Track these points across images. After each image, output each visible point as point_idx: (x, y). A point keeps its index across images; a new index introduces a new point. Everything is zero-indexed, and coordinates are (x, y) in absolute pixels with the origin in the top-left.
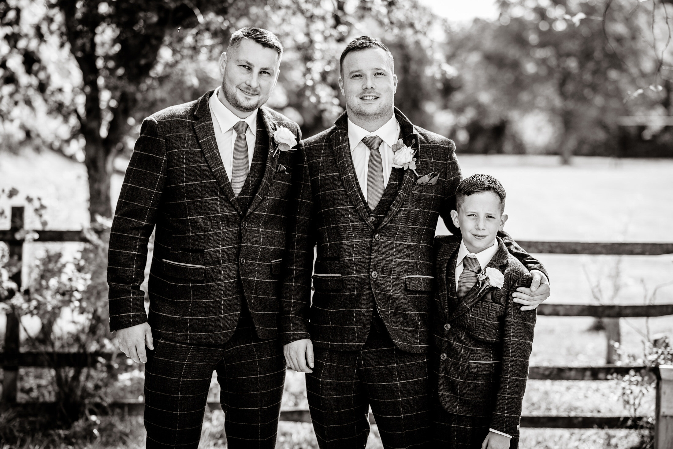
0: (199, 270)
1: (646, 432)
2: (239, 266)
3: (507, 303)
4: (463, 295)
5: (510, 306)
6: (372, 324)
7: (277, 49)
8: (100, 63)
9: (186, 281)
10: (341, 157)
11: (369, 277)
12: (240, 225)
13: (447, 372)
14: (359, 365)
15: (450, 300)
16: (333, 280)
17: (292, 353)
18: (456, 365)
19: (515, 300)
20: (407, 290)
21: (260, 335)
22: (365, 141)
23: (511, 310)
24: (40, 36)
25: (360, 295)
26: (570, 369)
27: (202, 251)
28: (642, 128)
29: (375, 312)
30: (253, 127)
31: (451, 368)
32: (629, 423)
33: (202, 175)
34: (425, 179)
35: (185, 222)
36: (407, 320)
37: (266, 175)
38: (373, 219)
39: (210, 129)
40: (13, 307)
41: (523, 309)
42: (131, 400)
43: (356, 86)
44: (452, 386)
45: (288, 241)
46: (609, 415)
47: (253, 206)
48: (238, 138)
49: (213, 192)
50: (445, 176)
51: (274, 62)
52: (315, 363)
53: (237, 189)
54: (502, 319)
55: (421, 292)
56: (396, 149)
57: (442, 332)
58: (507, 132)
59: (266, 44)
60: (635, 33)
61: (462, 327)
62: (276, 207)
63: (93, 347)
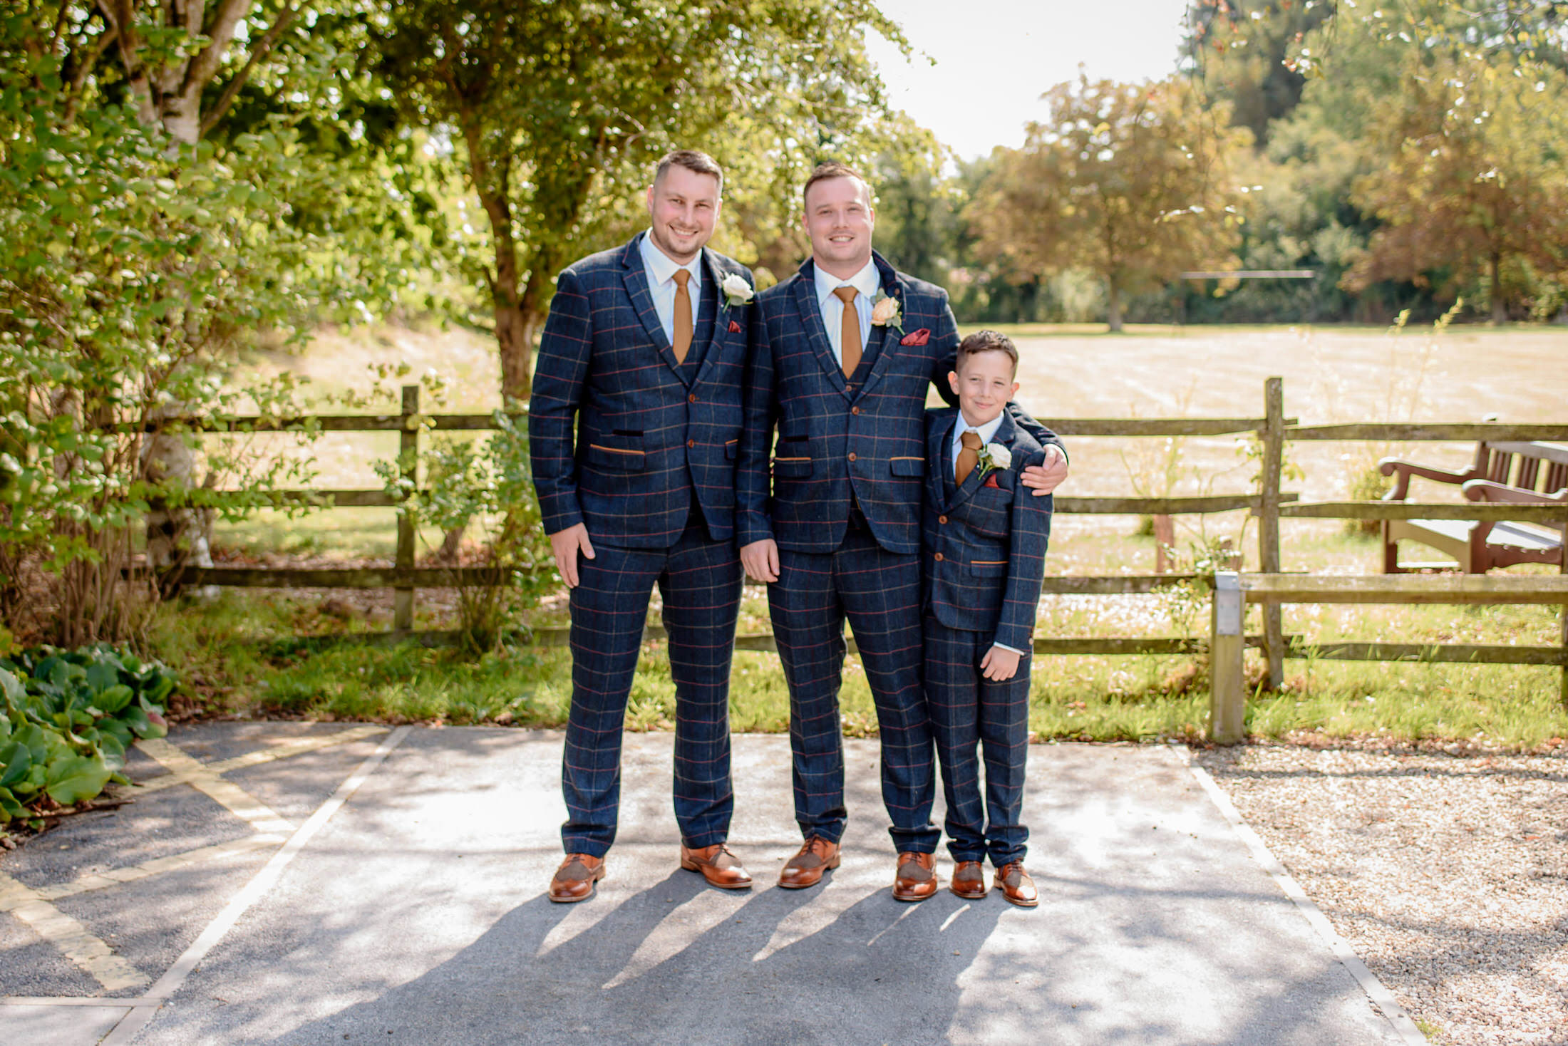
0: (637, 457)
1: (1201, 657)
2: (686, 449)
3: (1015, 487)
4: (961, 480)
5: (1019, 490)
6: (850, 519)
7: (715, 174)
8: (513, 208)
9: (622, 469)
10: (808, 313)
11: (846, 460)
12: (686, 399)
13: (943, 577)
14: (834, 570)
15: (945, 486)
16: (799, 464)
17: (752, 558)
18: (954, 567)
19: (1025, 483)
20: (892, 475)
21: (714, 535)
22: (837, 292)
23: (1021, 496)
24: (440, 176)
25: (834, 483)
26: (1105, 579)
27: (640, 434)
28: (1213, 283)
29: (854, 503)
30: (697, 276)
31: (948, 571)
32: (1182, 646)
33: (636, 339)
34: (913, 338)
35: (617, 399)
36: (893, 513)
37: (716, 336)
38: (849, 388)
39: (643, 281)
40: (408, 511)
41: (1035, 493)
42: (556, 626)
43: (825, 224)
44: (950, 595)
45: (746, 418)
46: (1155, 636)
47: (701, 375)
48: (679, 290)
49: (651, 359)
50: (937, 333)
51: (712, 192)
52: (781, 569)
53: (681, 355)
54: (1010, 507)
55: (909, 478)
56: (875, 301)
57: (937, 527)
58: (1042, 290)
59: (700, 170)
60: (1202, 164)
61: (962, 520)
62: (729, 376)
63: (508, 558)
